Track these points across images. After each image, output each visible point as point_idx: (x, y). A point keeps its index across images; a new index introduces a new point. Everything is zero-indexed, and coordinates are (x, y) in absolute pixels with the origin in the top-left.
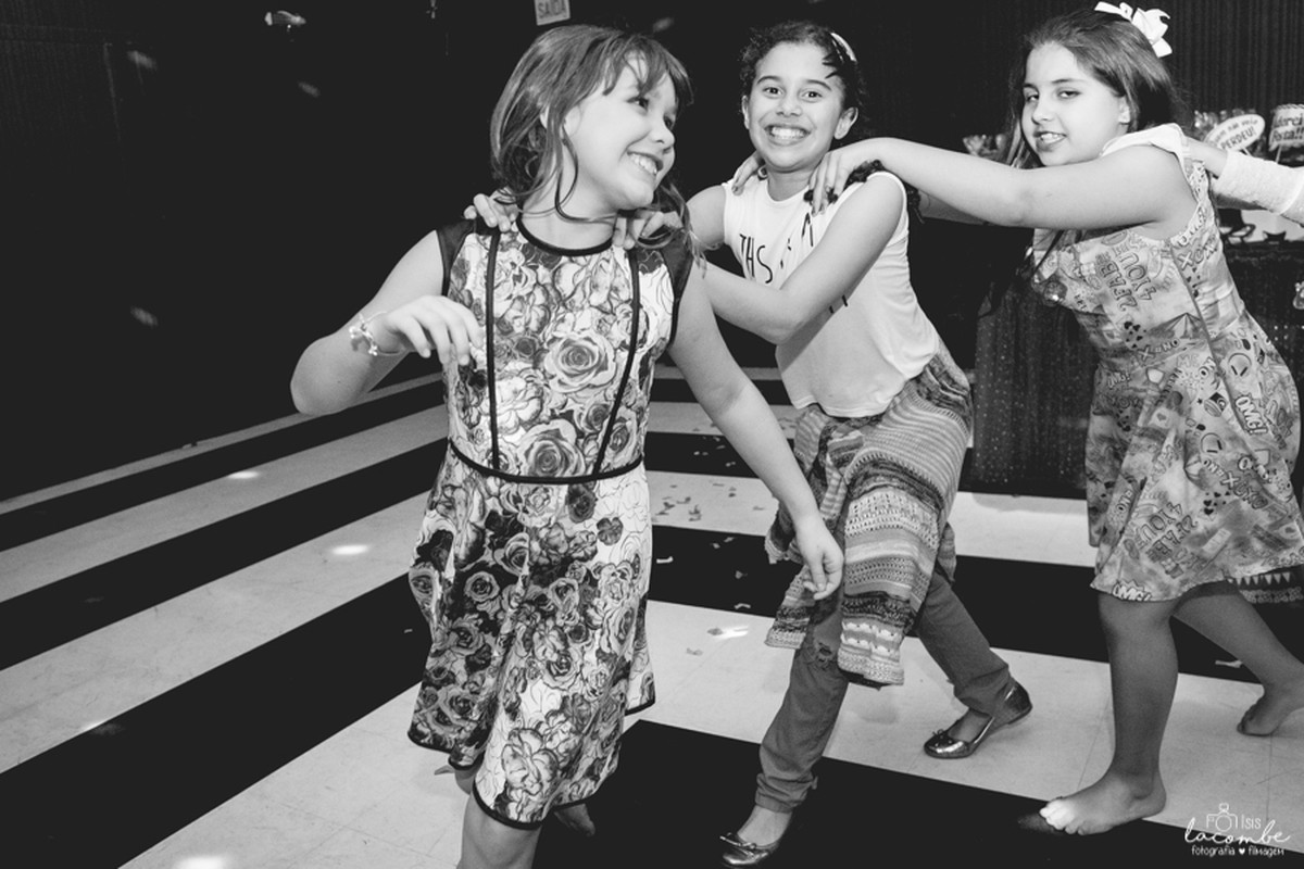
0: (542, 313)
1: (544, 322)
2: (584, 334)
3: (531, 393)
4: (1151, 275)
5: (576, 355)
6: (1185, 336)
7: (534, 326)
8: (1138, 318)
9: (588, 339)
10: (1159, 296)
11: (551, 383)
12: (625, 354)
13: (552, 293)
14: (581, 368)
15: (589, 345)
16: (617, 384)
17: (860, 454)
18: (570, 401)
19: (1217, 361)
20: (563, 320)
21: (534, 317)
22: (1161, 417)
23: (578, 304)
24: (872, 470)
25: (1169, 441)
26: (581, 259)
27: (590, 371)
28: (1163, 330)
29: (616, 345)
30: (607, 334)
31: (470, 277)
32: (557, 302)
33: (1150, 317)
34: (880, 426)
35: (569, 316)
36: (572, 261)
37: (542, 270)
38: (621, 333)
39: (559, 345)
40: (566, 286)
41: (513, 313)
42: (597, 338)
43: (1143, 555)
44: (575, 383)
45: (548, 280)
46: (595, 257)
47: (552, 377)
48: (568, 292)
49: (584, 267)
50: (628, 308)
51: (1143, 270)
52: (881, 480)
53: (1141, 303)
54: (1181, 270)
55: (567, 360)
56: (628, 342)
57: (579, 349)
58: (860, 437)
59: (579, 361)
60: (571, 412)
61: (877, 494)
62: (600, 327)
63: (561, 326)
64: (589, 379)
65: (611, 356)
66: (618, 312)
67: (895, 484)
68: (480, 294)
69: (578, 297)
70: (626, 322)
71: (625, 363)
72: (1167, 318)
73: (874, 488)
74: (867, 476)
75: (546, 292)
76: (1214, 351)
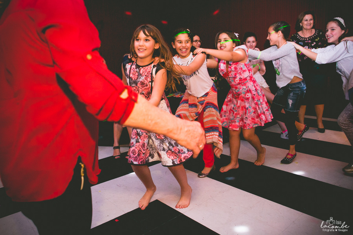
0: (137, 77)
1: (137, 78)
2: (143, 80)
3: (137, 90)
4: (243, 69)
5: (142, 83)
6: (249, 80)
7: (136, 79)
8: (242, 77)
9: (144, 81)
10: (245, 73)
11: (139, 88)
12: (150, 83)
13: (139, 73)
14: (144, 86)
15: (144, 82)
16: (150, 88)
17: (205, 102)
18: (143, 91)
19: (254, 84)
20: (140, 78)
21: (136, 77)
22: (248, 95)
23: (143, 75)
24: (207, 105)
25: (250, 99)
26: (144, 67)
27: (145, 86)
28: (246, 79)
29: (149, 82)
30: (147, 80)
31: (127, 71)
32: (140, 75)
33: (244, 77)
34: (208, 96)
35: (141, 77)
36: (142, 68)
37: (137, 69)
38: (149, 79)
39: (140, 82)
40: (141, 72)
41: (133, 76)
42: (145, 81)
43: (255, 119)
44: (143, 88)
45: (138, 71)
46: (147, 67)
47: (139, 87)
48: (142, 73)
49: (144, 69)
50: (151, 75)
51: (242, 68)
52: (209, 106)
53: (242, 74)
54: (247, 68)
55: (141, 85)
56: (151, 81)
57: (143, 83)
58: (204, 99)
59: (143, 85)
60: (143, 93)
61: (208, 109)
62: (146, 79)
63: (140, 79)
64: (145, 88)
65: (148, 84)
66: (149, 76)
67: (211, 107)
68: (128, 74)
69: (143, 74)
70: (150, 77)
71: (151, 85)
72: (246, 77)
73: (207, 108)
74: (206, 106)
75: (138, 73)
76: (253, 82)
